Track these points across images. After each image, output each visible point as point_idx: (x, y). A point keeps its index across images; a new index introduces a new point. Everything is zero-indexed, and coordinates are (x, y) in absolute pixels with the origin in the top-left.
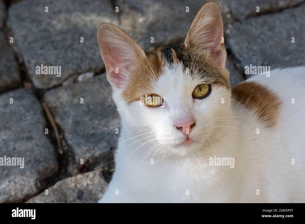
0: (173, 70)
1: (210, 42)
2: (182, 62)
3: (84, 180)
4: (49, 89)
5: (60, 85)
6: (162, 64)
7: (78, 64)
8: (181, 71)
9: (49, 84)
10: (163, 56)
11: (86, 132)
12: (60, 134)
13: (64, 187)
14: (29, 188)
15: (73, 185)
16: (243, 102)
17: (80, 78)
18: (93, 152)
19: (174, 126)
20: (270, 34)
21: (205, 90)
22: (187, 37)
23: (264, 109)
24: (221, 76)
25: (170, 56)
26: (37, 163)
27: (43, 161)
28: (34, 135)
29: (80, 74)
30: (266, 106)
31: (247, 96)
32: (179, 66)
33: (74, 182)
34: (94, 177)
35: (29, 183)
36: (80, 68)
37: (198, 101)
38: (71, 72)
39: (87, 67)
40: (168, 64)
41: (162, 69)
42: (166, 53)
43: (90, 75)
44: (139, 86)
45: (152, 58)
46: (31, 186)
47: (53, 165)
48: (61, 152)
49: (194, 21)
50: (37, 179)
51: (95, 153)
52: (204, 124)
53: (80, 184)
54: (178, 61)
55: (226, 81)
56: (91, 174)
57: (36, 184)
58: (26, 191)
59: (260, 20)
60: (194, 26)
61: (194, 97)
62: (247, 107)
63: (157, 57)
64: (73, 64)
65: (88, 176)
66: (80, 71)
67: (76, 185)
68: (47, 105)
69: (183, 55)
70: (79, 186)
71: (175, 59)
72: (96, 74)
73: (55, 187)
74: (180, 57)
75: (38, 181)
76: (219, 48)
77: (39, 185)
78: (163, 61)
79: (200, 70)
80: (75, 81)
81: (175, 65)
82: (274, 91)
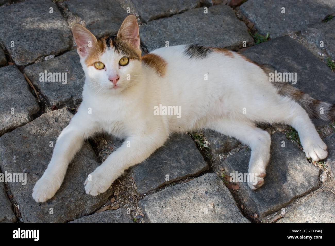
0: (110, 51)
1: (130, 35)
2: (114, 47)
3: (58, 112)
4: (26, 66)
5: (33, 63)
6: (105, 47)
7: (44, 50)
8: (113, 51)
9: (25, 62)
10: (106, 43)
11: (55, 88)
12: (37, 91)
13: (46, 117)
14: (24, 119)
15: (52, 115)
16: (148, 64)
17: (46, 59)
18: (61, 98)
19: (109, 79)
20: (164, 30)
21: (126, 61)
22: (119, 32)
23: (158, 67)
24: (135, 54)
25: (109, 43)
26: (27, 106)
27: (31, 105)
28: (22, 91)
29: (46, 56)
30: (159, 65)
31: (150, 61)
32: (113, 48)
33: (52, 114)
34: (63, 111)
35: (24, 116)
36: (46, 52)
37: (122, 67)
38: (40, 55)
39: (51, 52)
40: (108, 48)
41: (105, 49)
42: (107, 41)
43: (52, 56)
44: (93, 58)
45: (100, 43)
46: (25, 118)
47: (36, 107)
48: (40, 101)
49: (122, 24)
50: (28, 115)
51: (62, 99)
52: (124, 78)
53: (56, 114)
54: (113, 46)
55: (138, 56)
56: (61, 110)
57: (28, 117)
58: (22, 121)
59: (158, 21)
60: (122, 26)
61: (120, 64)
62: (150, 66)
63: (103, 43)
64: (40, 50)
65: (60, 111)
66: (45, 54)
67: (53, 115)
68: (26, 75)
69: (115, 43)
70: (55, 115)
71: (111, 45)
72: (56, 56)
73: (41, 117)
74: (114, 44)
75: (29, 116)
76: (136, 38)
77: (30, 118)
78: (105, 45)
79: (123, 51)
80: (43, 60)
81: (110, 48)
82: (163, 58)
